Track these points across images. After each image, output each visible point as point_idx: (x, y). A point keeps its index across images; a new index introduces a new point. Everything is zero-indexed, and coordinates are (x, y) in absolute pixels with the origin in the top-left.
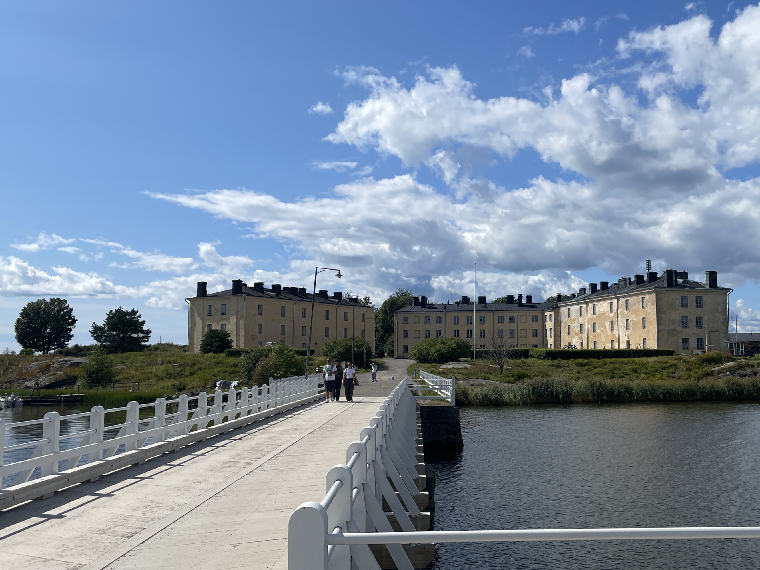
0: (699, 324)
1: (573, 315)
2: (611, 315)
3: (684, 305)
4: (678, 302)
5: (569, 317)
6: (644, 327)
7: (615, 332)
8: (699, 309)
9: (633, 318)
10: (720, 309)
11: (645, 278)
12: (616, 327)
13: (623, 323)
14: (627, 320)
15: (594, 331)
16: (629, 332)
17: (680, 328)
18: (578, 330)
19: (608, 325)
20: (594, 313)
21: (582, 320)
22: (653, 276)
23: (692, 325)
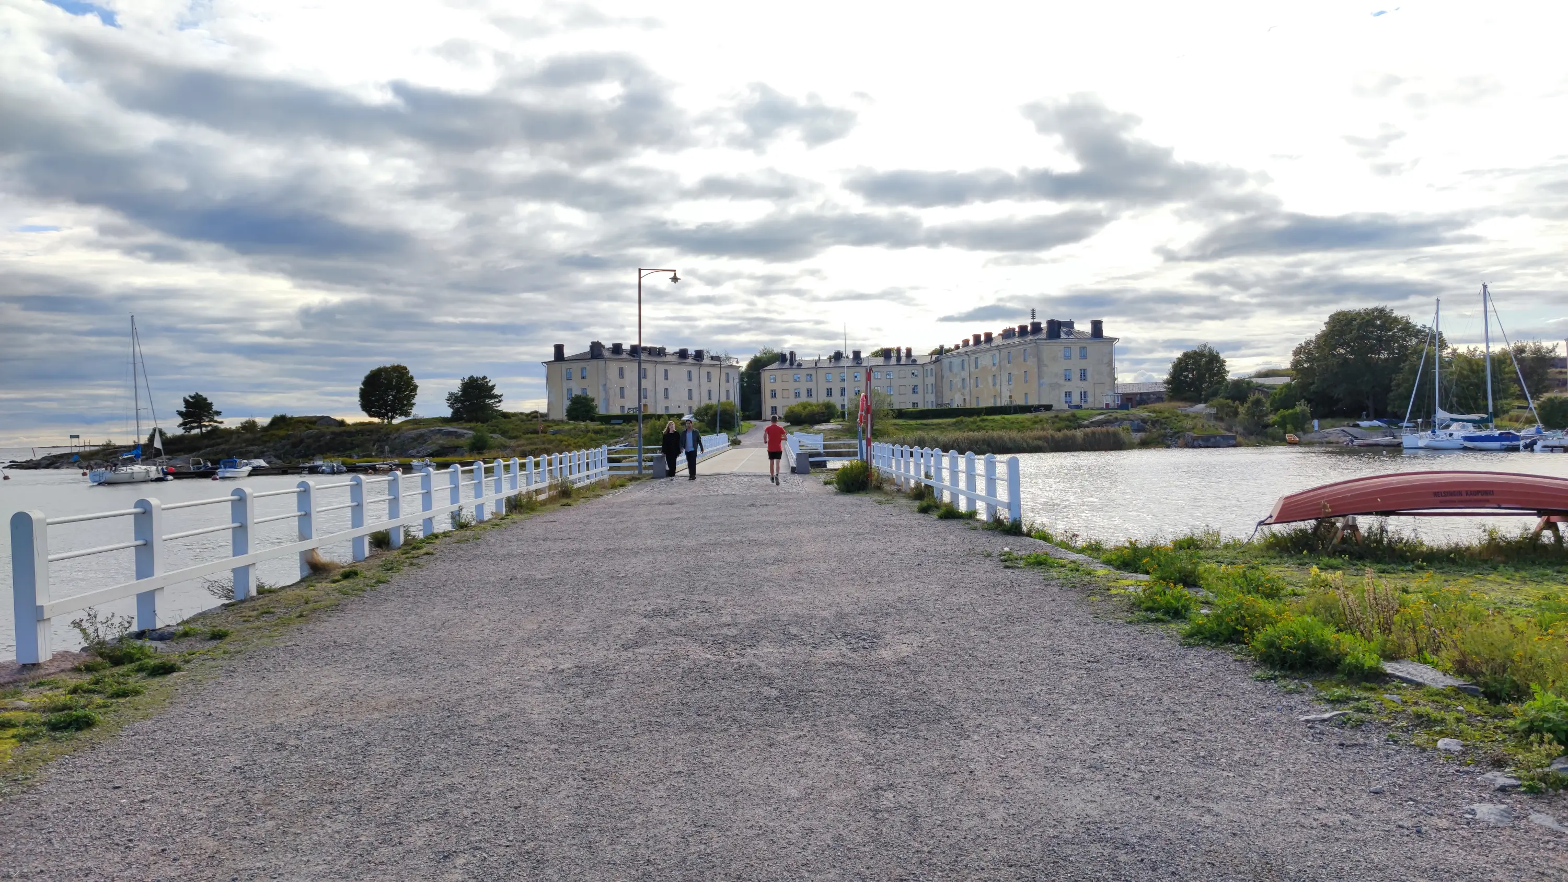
0: (1083, 375)
1: (956, 369)
2: (994, 368)
3: (1068, 357)
4: (1061, 354)
5: (950, 370)
6: (1026, 382)
7: (998, 387)
8: (1084, 361)
9: (1015, 372)
10: (1106, 360)
11: (1029, 328)
12: (998, 382)
13: (1005, 377)
14: (1010, 374)
15: (977, 386)
16: (1011, 387)
17: (1062, 382)
18: (960, 385)
19: (990, 379)
20: (977, 367)
21: (965, 374)
22: (1036, 328)
23: (1076, 376)
